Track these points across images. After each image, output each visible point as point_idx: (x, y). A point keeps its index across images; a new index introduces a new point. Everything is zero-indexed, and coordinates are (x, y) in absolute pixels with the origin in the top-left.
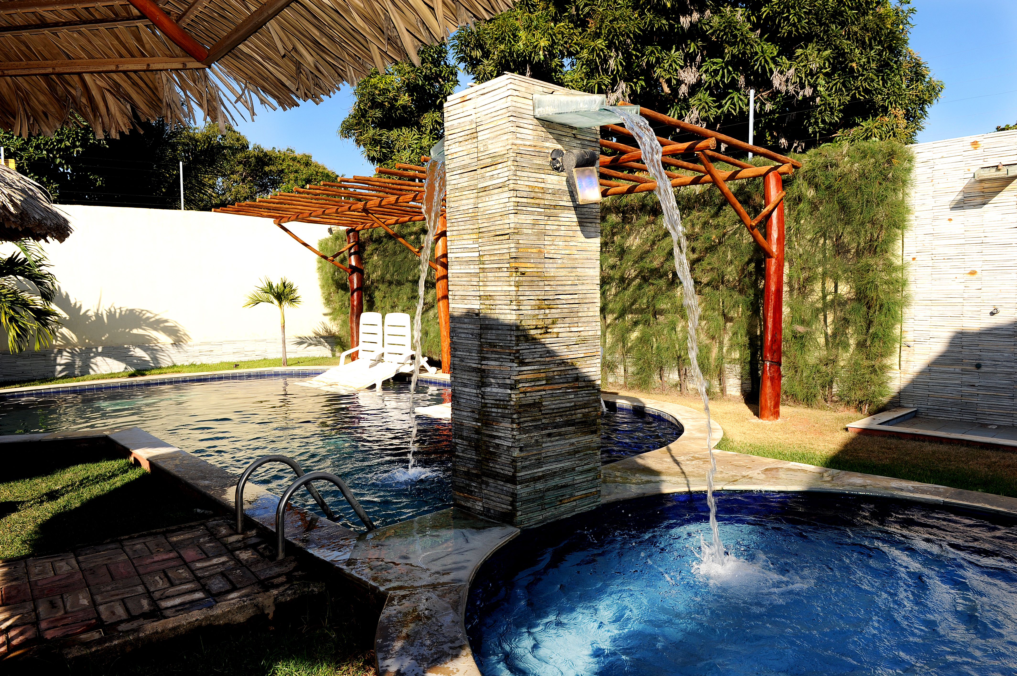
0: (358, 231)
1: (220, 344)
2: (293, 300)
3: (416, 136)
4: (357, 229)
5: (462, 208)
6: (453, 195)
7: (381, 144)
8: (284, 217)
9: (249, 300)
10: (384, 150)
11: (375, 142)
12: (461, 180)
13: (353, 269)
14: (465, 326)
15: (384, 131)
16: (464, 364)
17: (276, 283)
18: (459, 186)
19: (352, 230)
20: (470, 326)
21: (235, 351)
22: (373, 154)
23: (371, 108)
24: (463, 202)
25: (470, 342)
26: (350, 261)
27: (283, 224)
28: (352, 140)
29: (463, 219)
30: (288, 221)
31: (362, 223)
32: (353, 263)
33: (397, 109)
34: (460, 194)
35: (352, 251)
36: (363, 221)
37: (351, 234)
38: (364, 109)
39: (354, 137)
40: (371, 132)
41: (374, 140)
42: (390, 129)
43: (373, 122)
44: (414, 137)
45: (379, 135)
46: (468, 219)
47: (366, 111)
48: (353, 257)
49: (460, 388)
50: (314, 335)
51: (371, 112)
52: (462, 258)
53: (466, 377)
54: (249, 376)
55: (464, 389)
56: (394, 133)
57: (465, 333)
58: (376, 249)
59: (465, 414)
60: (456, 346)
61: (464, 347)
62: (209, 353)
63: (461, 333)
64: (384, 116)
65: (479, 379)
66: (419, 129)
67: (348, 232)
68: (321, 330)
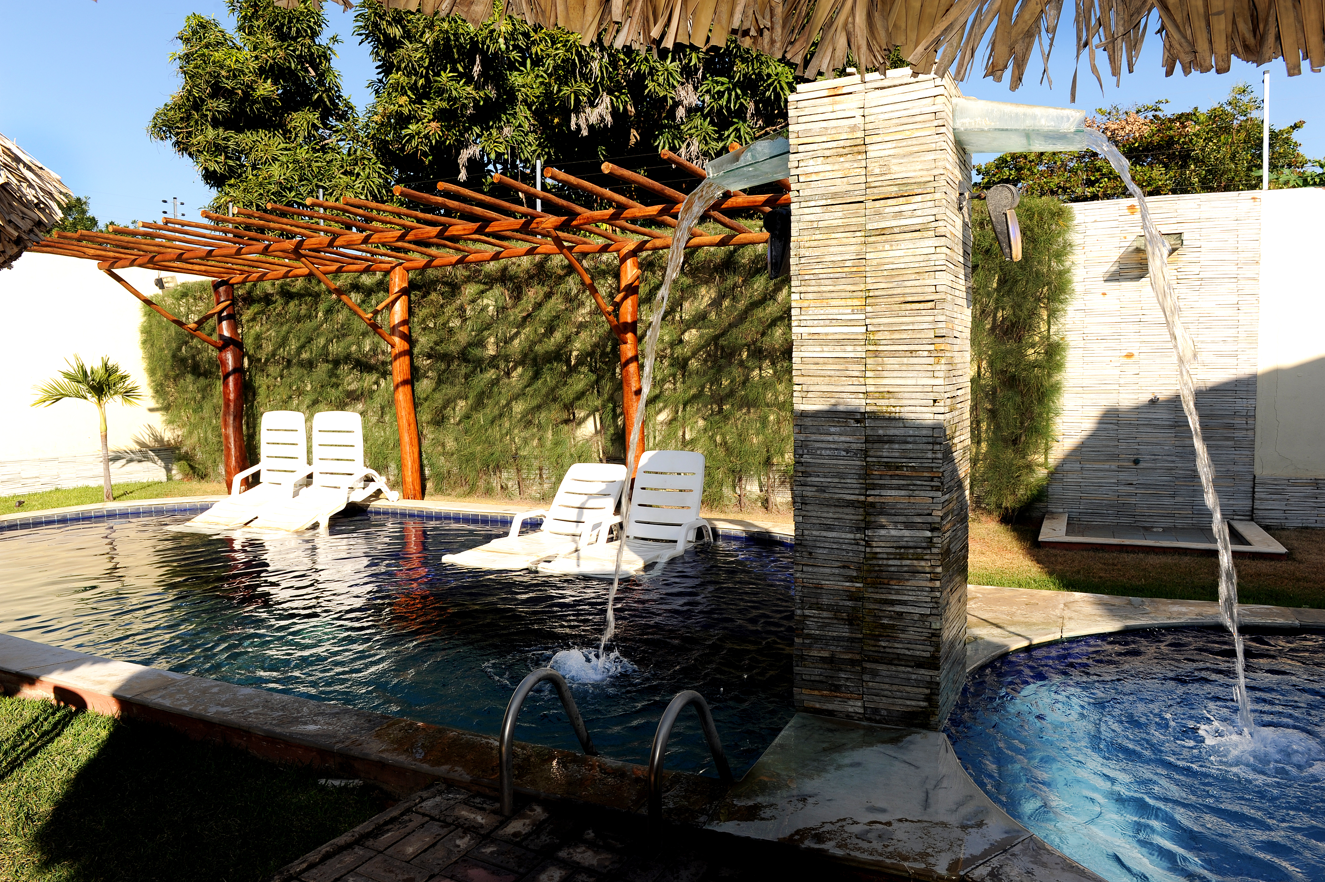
0: (232, 285)
2: (128, 393)
3: (282, 146)
4: (231, 281)
5: (828, 258)
6: (806, 238)
7: (226, 153)
8: (121, 259)
9: (42, 395)
10: (231, 163)
11: (217, 149)
12: (826, 216)
13: (226, 344)
14: (830, 438)
15: (231, 133)
16: (827, 495)
17: (94, 364)
18: (821, 224)
19: (223, 283)
20: (843, 438)
22: (213, 166)
23: (212, 96)
24: (832, 249)
25: (841, 462)
26: (221, 329)
27: (117, 271)
28: (169, 143)
29: (832, 276)
30: (132, 264)
31: (242, 272)
32: (226, 333)
33: (255, 102)
34: (825, 236)
35: (225, 314)
36: (246, 268)
37: (222, 289)
38: (200, 98)
39: (174, 139)
40: (211, 133)
41: (217, 146)
42: (239, 131)
43: (214, 118)
44: (280, 147)
45: (224, 139)
46: (844, 275)
47: (203, 101)
48: (224, 324)
49: (814, 533)
50: (138, 447)
51: (212, 104)
52: (827, 334)
53: (831, 515)
54: (63, 521)
55: (824, 534)
56: (247, 138)
57: (830, 449)
58: (262, 312)
59: (828, 571)
60: (808, 469)
61: (828, 470)
63: (818, 448)
64: (233, 111)
65: (861, 518)
66: (284, 135)
67: (216, 286)
68: (147, 437)
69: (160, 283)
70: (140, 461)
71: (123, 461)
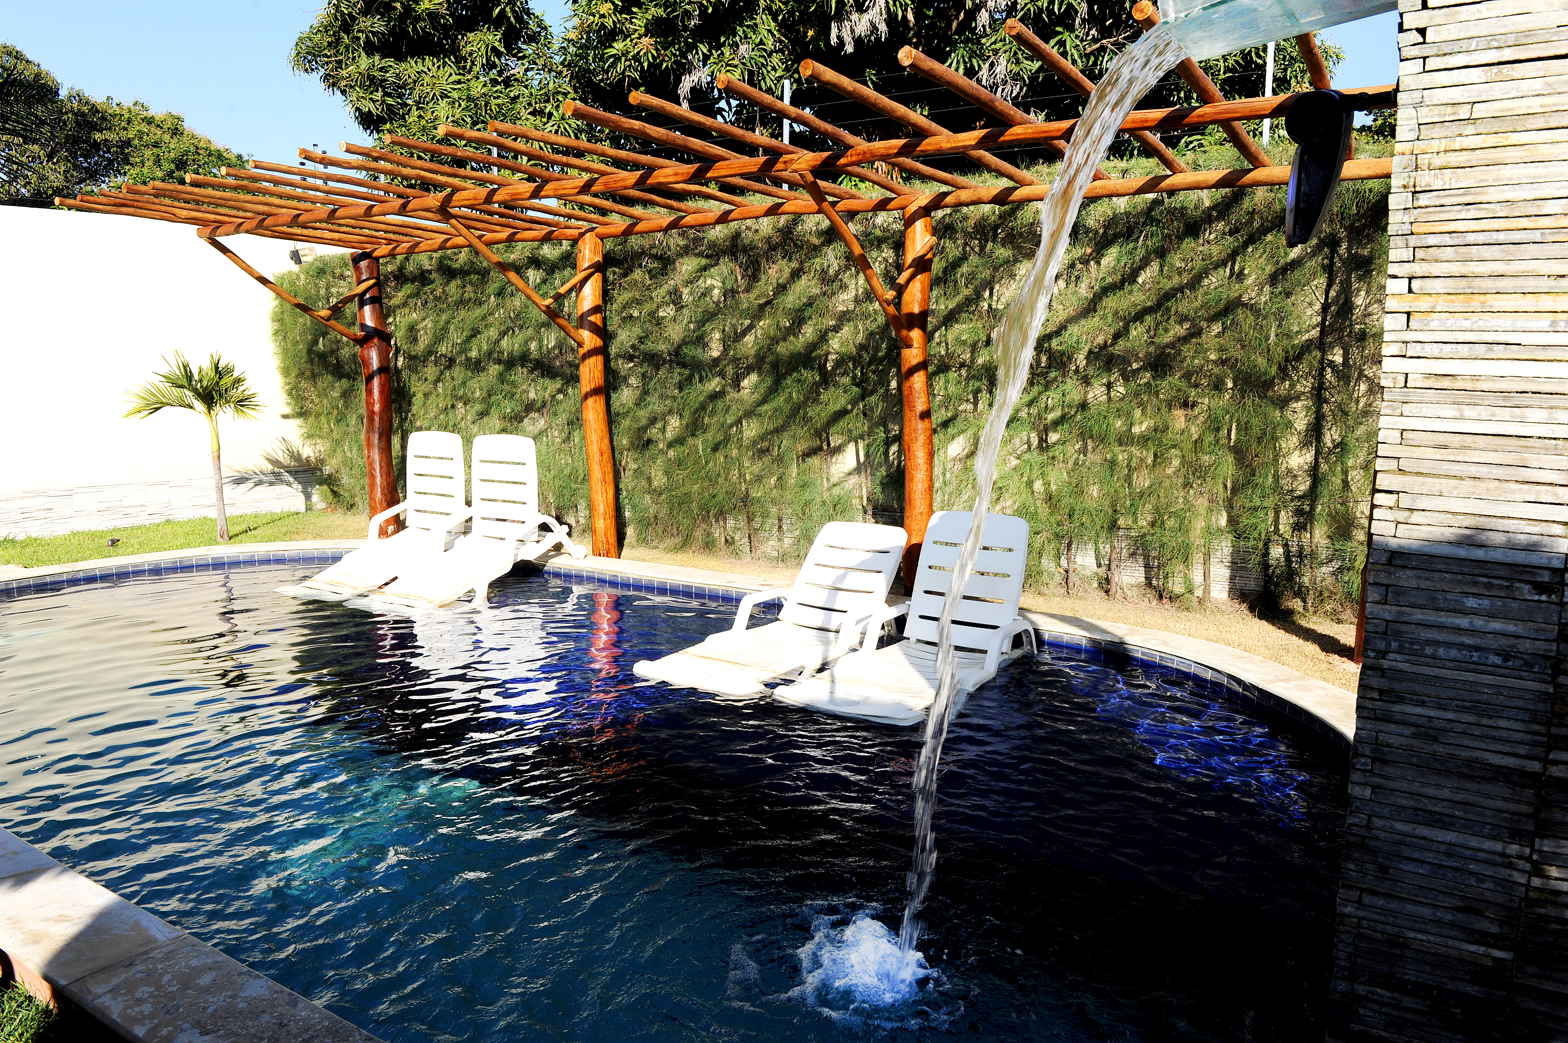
0: (377, 259)
1: (68, 494)
2: (242, 403)
3: (454, 78)
4: (376, 254)
5: (1494, 195)
6: (1435, 146)
7: (383, 87)
8: (223, 223)
9: (137, 403)
10: (390, 101)
11: (372, 82)
12: (1497, 90)
13: (368, 337)
14: (1463, 622)
15: (390, 62)
16: (1440, 749)
17: (201, 365)
18: (1480, 111)
19: (365, 256)
20: (1497, 625)
21: (102, 506)
22: (367, 106)
23: (365, 12)
24: (1506, 173)
25: (1488, 679)
26: (363, 317)
27: (220, 239)
28: (316, 77)
29: (1502, 237)
30: (237, 231)
31: (389, 241)
32: (370, 322)
33: (419, 18)
35: (368, 296)
36: (391, 236)
37: (363, 264)
38: (350, 14)
39: (322, 72)
40: (364, 62)
41: (372, 79)
42: (400, 58)
43: (368, 42)
44: (451, 79)
45: (381, 70)
46: (1537, 236)
47: (354, 19)
48: (367, 309)
49: (1399, 826)
50: (271, 467)
51: (365, 23)
52: (1475, 378)
53: (1446, 793)
55: (1425, 831)
56: (410, 68)
57: (1461, 646)
58: (416, 295)
59: (1426, 912)
60: (1397, 686)
61: (1450, 693)
62: (44, 514)
63: (1429, 642)
64: (391, 31)
65: (1524, 808)
66: (457, 62)
67: (356, 260)
68: (280, 453)
69: (296, 256)
70: (271, 484)
71: (250, 484)
